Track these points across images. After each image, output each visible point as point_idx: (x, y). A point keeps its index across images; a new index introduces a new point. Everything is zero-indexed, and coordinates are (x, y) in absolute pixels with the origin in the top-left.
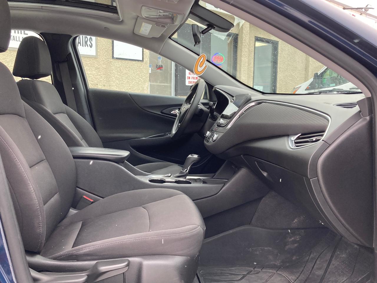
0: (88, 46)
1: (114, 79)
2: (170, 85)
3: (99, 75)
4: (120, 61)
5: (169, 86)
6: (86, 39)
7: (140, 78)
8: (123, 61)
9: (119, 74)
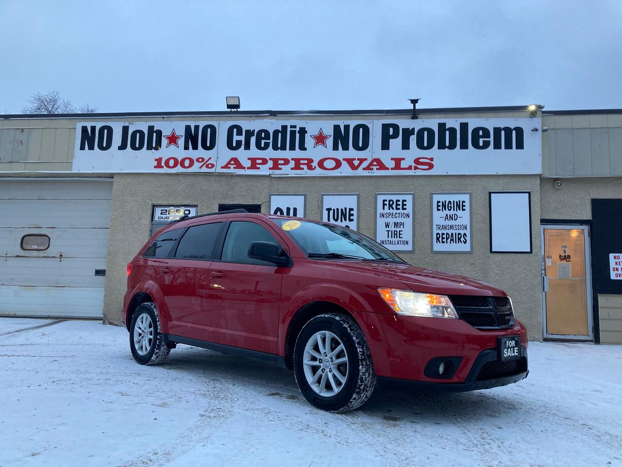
0: (461, 242)
1: (493, 275)
2: (584, 279)
3: (475, 271)
4: (500, 254)
5: (582, 280)
6: (460, 236)
8: (504, 254)
9: (499, 269)
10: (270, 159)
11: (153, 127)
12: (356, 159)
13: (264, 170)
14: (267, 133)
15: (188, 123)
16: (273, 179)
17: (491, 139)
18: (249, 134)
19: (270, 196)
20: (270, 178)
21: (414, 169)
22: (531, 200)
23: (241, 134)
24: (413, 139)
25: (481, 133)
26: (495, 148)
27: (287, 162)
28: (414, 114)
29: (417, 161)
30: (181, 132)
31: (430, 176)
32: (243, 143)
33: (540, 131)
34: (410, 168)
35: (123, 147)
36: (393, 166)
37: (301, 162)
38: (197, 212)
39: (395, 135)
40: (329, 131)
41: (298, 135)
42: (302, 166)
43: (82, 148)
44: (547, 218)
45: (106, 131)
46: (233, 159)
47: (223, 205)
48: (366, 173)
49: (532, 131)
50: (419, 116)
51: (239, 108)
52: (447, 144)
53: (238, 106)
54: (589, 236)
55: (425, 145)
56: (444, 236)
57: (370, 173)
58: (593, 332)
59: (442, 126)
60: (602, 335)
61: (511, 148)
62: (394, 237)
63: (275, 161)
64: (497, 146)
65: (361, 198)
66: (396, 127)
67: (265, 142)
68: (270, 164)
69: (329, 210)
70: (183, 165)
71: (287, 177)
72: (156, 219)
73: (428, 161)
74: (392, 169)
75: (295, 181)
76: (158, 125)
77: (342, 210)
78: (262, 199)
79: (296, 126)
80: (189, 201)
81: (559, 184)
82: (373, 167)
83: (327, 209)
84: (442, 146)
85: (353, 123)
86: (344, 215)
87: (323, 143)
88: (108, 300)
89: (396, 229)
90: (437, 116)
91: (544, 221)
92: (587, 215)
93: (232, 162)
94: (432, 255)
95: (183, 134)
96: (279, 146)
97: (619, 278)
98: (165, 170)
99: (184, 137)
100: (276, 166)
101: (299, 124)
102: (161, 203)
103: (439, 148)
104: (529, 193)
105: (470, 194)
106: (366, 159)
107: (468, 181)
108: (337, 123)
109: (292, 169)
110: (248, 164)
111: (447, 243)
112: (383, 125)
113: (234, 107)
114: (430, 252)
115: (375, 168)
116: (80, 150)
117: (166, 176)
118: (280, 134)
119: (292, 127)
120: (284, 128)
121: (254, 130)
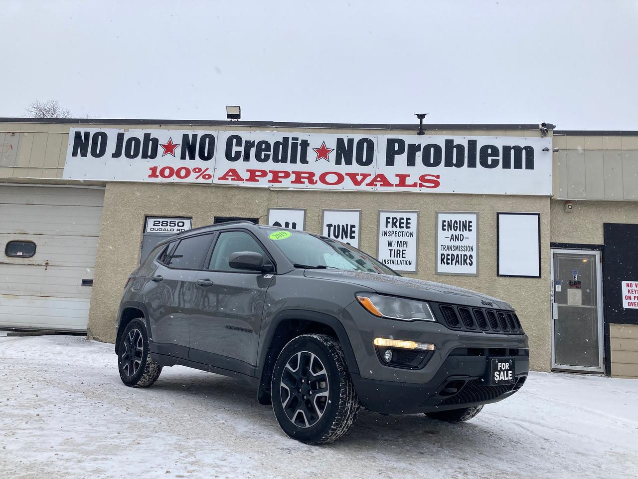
0: (467, 264)
2: (595, 307)
4: (508, 278)
5: (593, 308)
6: (466, 257)
7: (536, 298)
8: (512, 279)
10: (270, 172)
11: (149, 135)
12: (360, 175)
13: (263, 183)
14: (267, 144)
15: (186, 132)
16: (273, 192)
17: (501, 158)
18: (249, 145)
19: (268, 209)
20: (269, 191)
21: (420, 187)
22: (541, 223)
23: (241, 145)
24: (419, 155)
25: (490, 151)
26: (504, 167)
27: (287, 175)
28: (421, 130)
29: (422, 178)
30: (178, 140)
31: (436, 194)
32: (243, 154)
33: (551, 152)
34: (415, 185)
35: (117, 155)
36: (398, 183)
37: (303, 175)
38: (191, 224)
39: (401, 151)
40: (332, 144)
41: (299, 148)
42: (302, 180)
43: (75, 154)
44: (558, 241)
45: (100, 137)
46: (231, 170)
47: (218, 217)
48: (370, 189)
49: (543, 150)
50: (426, 132)
51: (240, 118)
52: (454, 162)
53: (238, 116)
54: (601, 262)
55: (432, 161)
56: (449, 257)
57: (374, 188)
58: (604, 363)
59: (449, 143)
60: (613, 367)
61: (520, 167)
62: (397, 257)
63: (275, 174)
64: (506, 165)
65: (363, 215)
66: (401, 142)
67: (265, 154)
68: (270, 176)
69: (329, 226)
70: (178, 175)
71: (286, 191)
72: (148, 230)
73: (435, 179)
74: (396, 185)
75: (296, 196)
76: (155, 133)
77: (343, 226)
78: (260, 212)
79: (298, 138)
80: (183, 213)
81: (570, 207)
82: (376, 183)
83: (327, 225)
84: (449, 164)
85: (357, 137)
86: (345, 232)
87: (326, 157)
88: (94, 314)
89: (399, 248)
90: (444, 132)
91: (553, 245)
92: (599, 240)
93: (231, 174)
94: (436, 276)
95: (181, 144)
96: (280, 158)
97: (631, 307)
98: (160, 179)
99: (181, 146)
100: (275, 179)
101: (302, 135)
102: (155, 213)
103: (446, 165)
104: (539, 215)
105: (477, 214)
106: (370, 175)
107: (475, 201)
108: (340, 136)
109: (292, 182)
110: (247, 175)
111: (452, 264)
112: (389, 140)
113: (234, 118)
114: (434, 272)
115: (378, 184)
116: (73, 156)
117: (161, 186)
118: (281, 146)
119: (293, 139)
120: (286, 140)
121: (255, 141)
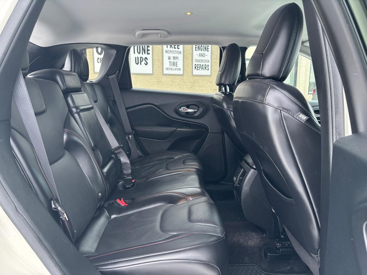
0: (206, 70)
56: (198, 66)
62: (173, 66)
86: (144, 50)
89: (174, 61)
94: (192, 77)
111: (200, 70)
114: (191, 75)
